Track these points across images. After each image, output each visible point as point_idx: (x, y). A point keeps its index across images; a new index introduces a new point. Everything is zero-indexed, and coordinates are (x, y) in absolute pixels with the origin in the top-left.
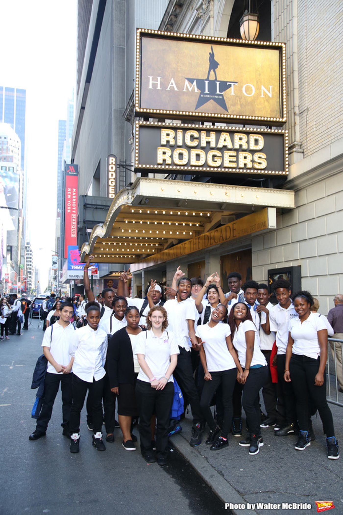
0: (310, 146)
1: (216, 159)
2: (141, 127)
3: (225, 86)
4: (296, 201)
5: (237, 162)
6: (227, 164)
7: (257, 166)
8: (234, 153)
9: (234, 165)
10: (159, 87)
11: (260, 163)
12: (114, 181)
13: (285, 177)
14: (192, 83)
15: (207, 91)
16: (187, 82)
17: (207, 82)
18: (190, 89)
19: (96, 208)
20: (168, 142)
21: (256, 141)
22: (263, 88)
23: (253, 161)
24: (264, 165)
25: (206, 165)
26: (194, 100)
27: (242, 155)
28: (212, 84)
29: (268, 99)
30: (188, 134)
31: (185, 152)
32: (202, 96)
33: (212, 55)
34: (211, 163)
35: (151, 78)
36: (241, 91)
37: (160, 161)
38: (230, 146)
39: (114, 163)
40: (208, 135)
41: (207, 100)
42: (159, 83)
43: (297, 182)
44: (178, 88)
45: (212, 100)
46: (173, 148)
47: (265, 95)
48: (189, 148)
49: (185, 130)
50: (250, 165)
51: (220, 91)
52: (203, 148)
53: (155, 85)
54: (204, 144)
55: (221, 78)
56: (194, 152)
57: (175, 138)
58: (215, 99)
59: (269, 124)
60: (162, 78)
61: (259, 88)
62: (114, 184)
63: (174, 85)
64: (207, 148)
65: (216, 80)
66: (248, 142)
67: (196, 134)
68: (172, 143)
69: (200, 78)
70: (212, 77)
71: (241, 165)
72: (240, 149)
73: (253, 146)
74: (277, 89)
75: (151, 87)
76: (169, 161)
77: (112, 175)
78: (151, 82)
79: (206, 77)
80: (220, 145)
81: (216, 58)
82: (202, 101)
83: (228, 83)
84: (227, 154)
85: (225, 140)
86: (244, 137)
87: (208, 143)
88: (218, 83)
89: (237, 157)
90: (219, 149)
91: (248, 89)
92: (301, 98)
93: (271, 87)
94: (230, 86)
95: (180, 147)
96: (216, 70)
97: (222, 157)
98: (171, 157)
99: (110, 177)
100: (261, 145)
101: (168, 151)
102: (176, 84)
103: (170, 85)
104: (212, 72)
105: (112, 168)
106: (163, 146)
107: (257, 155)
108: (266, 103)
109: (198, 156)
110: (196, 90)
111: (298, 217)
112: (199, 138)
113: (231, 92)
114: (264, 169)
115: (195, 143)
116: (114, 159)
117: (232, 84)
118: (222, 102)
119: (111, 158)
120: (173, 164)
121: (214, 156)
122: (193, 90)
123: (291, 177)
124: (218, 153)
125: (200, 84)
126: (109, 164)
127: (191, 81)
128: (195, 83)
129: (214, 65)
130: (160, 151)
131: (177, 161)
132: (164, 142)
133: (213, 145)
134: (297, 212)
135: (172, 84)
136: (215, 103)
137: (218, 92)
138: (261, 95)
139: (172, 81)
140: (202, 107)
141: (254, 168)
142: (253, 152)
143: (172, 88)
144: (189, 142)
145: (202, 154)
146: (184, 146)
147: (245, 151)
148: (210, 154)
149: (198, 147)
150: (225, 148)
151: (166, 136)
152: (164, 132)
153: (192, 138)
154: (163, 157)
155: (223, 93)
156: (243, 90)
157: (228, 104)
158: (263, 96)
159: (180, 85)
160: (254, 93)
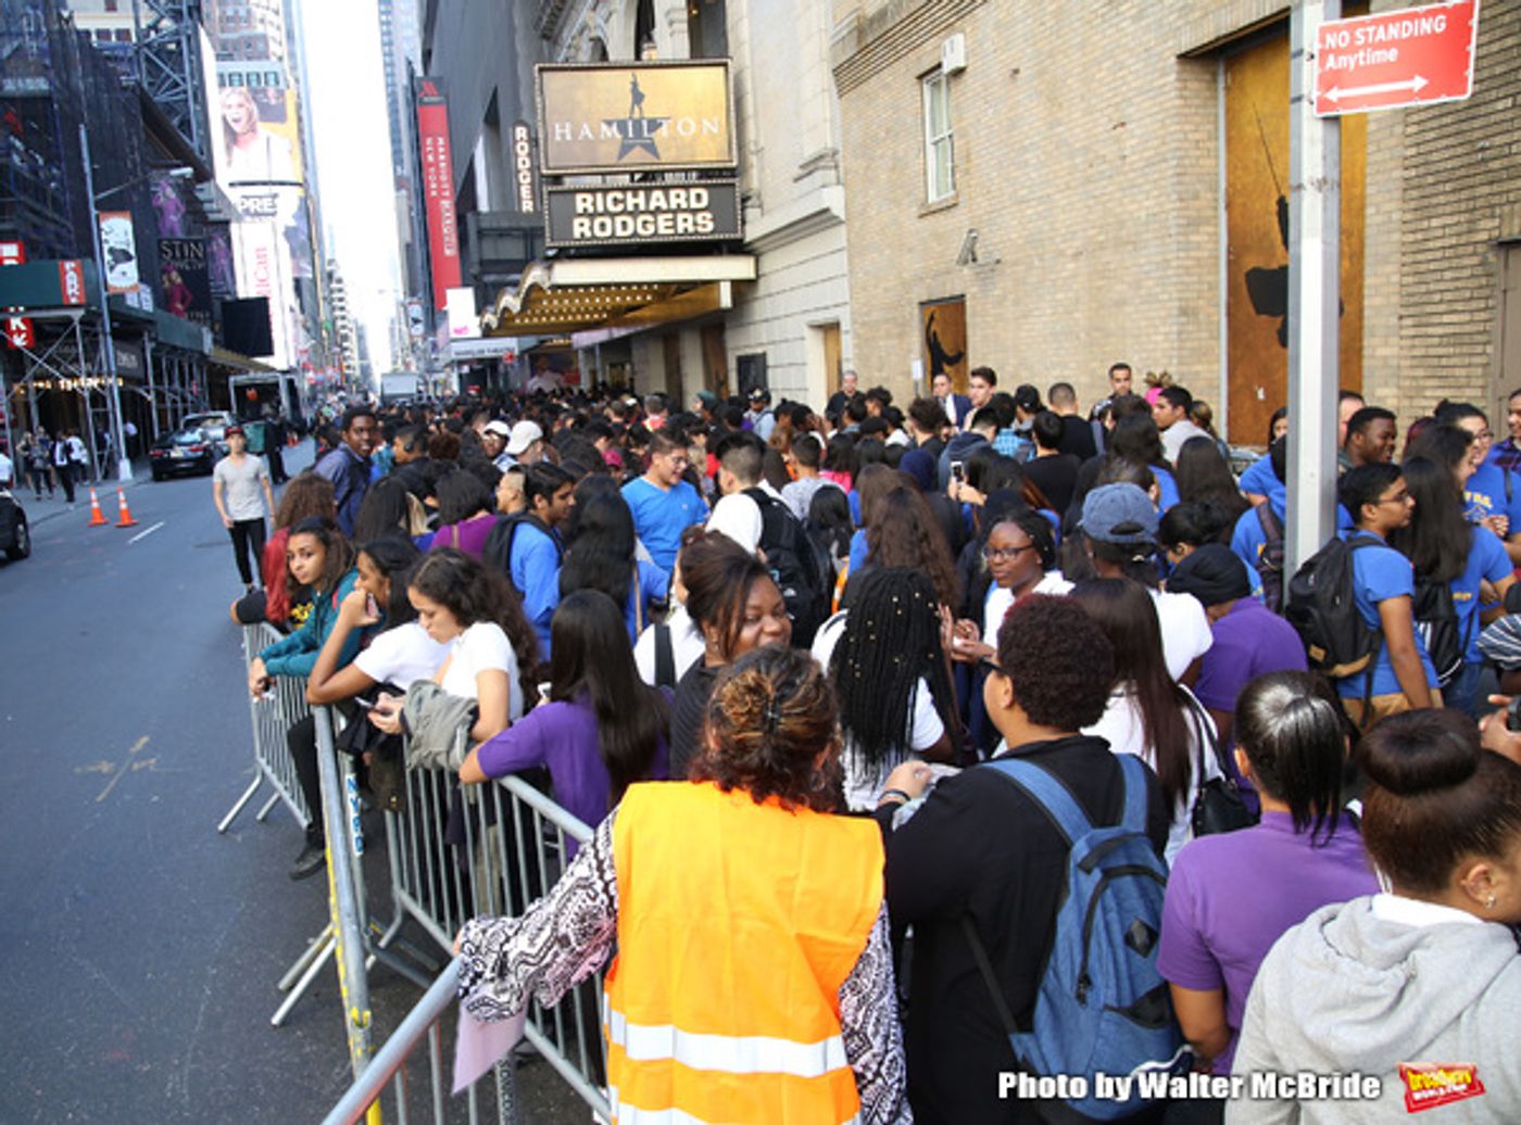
0: (768, 201)
1: (647, 226)
2: (550, 193)
3: (654, 125)
4: (757, 269)
5: (675, 227)
6: (662, 231)
7: (700, 229)
8: (670, 216)
9: (671, 231)
10: (569, 137)
11: (705, 226)
13: (741, 240)
14: (611, 126)
15: (631, 135)
16: (604, 127)
17: (630, 124)
18: (609, 134)
19: (501, 235)
20: (585, 209)
21: (699, 197)
22: (706, 123)
23: (695, 224)
24: (710, 226)
25: (635, 234)
26: (615, 150)
27: (681, 217)
28: (637, 124)
29: (712, 136)
30: (611, 196)
31: (607, 220)
32: (625, 142)
33: (635, 84)
34: (641, 231)
35: (557, 126)
37: (577, 235)
38: (664, 207)
39: (525, 138)
40: (635, 196)
41: (631, 147)
42: (567, 131)
43: (757, 245)
44: (593, 135)
45: (638, 147)
46: (592, 216)
47: (710, 131)
48: (613, 215)
49: (605, 191)
50: (691, 229)
52: (630, 213)
53: (563, 135)
54: (630, 208)
55: (648, 114)
56: (619, 220)
57: (594, 204)
58: (643, 146)
59: (719, 173)
61: (700, 123)
62: (528, 180)
63: (588, 132)
64: (635, 213)
65: (642, 118)
66: (688, 199)
67: (619, 195)
68: (591, 210)
69: (622, 117)
70: (636, 115)
71: (680, 231)
72: (679, 209)
73: (694, 205)
74: (724, 122)
75: (558, 138)
76: (588, 234)
77: (524, 163)
78: (558, 131)
79: (629, 116)
80: (652, 207)
81: (640, 89)
82: (625, 149)
83: (659, 121)
84: (661, 218)
85: (657, 200)
86: (682, 193)
87: (636, 206)
88: (645, 123)
89: (674, 220)
90: (652, 213)
91: (686, 126)
92: (757, 129)
94: (661, 124)
95: (601, 215)
97: (655, 222)
98: (591, 228)
99: (520, 166)
100: (704, 203)
101: (586, 221)
102: (592, 129)
103: (582, 133)
104: (636, 108)
105: (522, 148)
106: (579, 215)
107: (700, 216)
108: (710, 142)
109: (624, 224)
111: (763, 288)
112: (624, 201)
113: (663, 132)
114: (712, 232)
115: (620, 207)
116: (525, 131)
117: (664, 121)
118: (651, 148)
119: (518, 130)
120: (594, 237)
121: (645, 223)
122: (613, 136)
123: (748, 239)
124: (649, 218)
125: (622, 126)
126: (515, 142)
127: (609, 123)
128: (615, 127)
129: (638, 97)
130: (577, 222)
131: (598, 233)
132: (580, 210)
133: (642, 207)
134: (762, 282)
135: (586, 131)
137: (646, 134)
138: (702, 132)
139: (585, 127)
140: (625, 158)
141: (696, 233)
142: (694, 211)
143: (586, 136)
144: (611, 208)
145: (629, 220)
146: (606, 213)
147: (685, 211)
148: (641, 219)
149: (624, 212)
150: (658, 210)
151: (582, 202)
152: (579, 197)
153: (616, 201)
154: (580, 229)
155: (653, 135)
156: (679, 128)
157: (660, 150)
158: (705, 131)
159: (596, 132)
160: (693, 130)
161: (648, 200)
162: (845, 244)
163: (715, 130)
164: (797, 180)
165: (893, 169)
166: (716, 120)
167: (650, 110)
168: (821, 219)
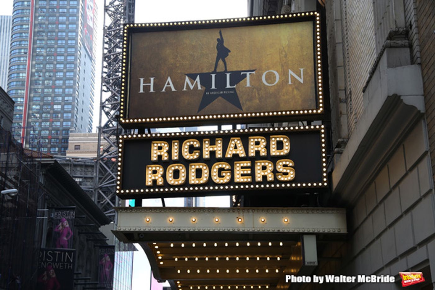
1: (223, 173)
3: (238, 77)
5: (253, 175)
6: (238, 179)
7: (282, 178)
8: (248, 163)
9: (248, 179)
10: (152, 90)
11: (286, 174)
14: (194, 79)
15: (213, 87)
16: (187, 79)
17: (213, 76)
18: (192, 87)
20: (160, 157)
21: (280, 144)
22: (290, 72)
23: (275, 172)
24: (291, 175)
25: (209, 182)
27: (259, 165)
28: (221, 77)
29: (298, 86)
30: (187, 144)
31: (182, 168)
32: (207, 93)
33: (221, 41)
34: (216, 179)
35: (142, 80)
37: (149, 182)
38: (242, 154)
40: (212, 143)
41: (214, 97)
42: (152, 84)
44: (175, 88)
45: (220, 98)
46: (165, 164)
48: (187, 163)
49: (181, 140)
50: (271, 178)
51: (231, 85)
52: (206, 161)
53: (147, 88)
54: (206, 155)
55: (233, 67)
56: (194, 167)
57: (169, 152)
61: (284, 74)
63: (171, 85)
64: (213, 160)
65: (226, 71)
66: (268, 147)
67: (196, 144)
68: (165, 158)
69: (205, 71)
70: (220, 68)
71: (259, 178)
72: (257, 157)
73: (274, 152)
74: (311, 71)
75: (142, 91)
76: (160, 182)
78: (142, 85)
79: (213, 70)
80: (229, 155)
81: (225, 45)
82: (207, 100)
83: (242, 73)
84: (238, 165)
85: (236, 147)
86: (262, 140)
87: (213, 153)
88: (228, 75)
89: (252, 168)
90: (228, 160)
91: (270, 77)
93: (302, 70)
94: (245, 76)
95: (175, 162)
96: (226, 59)
97: (232, 171)
98: (164, 176)
100: (287, 148)
101: (160, 169)
102: (173, 83)
103: (166, 86)
104: (221, 62)
106: (155, 163)
107: (280, 164)
108: (296, 92)
109: (199, 171)
112: (200, 149)
113: (246, 83)
114: (292, 182)
115: (195, 156)
117: (248, 74)
118: (233, 98)
120: (166, 185)
121: (221, 170)
122: (196, 87)
124: (226, 166)
125: (205, 79)
127: (193, 77)
128: (198, 79)
130: (150, 169)
131: (171, 180)
132: (154, 158)
133: (219, 155)
135: (169, 83)
137: (228, 86)
138: (288, 82)
139: (169, 79)
140: (207, 108)
141: (277, 181)
142: (274, 160)
143: (169, 89)
144: (187, 155)
145: (204, 168)
146: (182, 160)
147: (263, 158)
148: (216, 167)
149: (200, 160)
150: (236, 157)
151: (158, 151)
152: (155, 146)
153: (192, 149)
154: (154, 177)
155: (235, 86)
156: (263, 78)
157: (242, 100)
159: (179, 84)
160: (278, 80)
161: (225, 149)
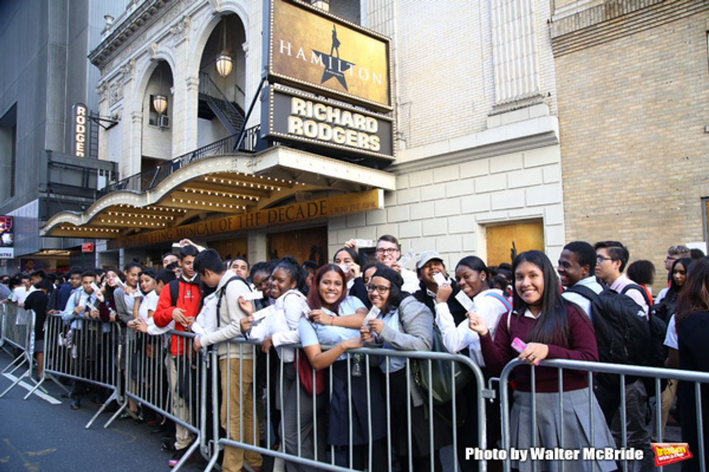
0: (414, 136)
1: (340, 136)
2: (275, 91)
3: (345, 66)
4: (397, 185)
5: (357, 141)
6: (349, 142)
7: (372, 147)
8: (355, 133)
9: (354, 144)
10: (289, 54)
11: (375, 146)
12: (83, 136)
13: (392, 161)
14: (318, 56)
15: (330, 67)
16: (314, 55)
17: (330, 58)
18: (317, 62)
19: (66, 168)
20: (299, 112)
21: (372, 124)
22: (375, 75)
23: (369, 143)
24: (378, 148)
25: (331, 140)
26: (320, 74)
27: (360, 135)
28: (335, 61)
29: (378, 86)
30: (317, 107)
31: (314, 125)
32: (327, 71)
33: (334, 34)
34: (335, 139)
35: (282, 42)
36: (357, 72)
37: (292, 130)
38: (351, 125)
39: (83, 114)
40: (334, 111)
41: (331, 76)
42: (289, 48)
43: (400, 168)
44: (306, 58)
45: (334, 78)
47: (376, 82)
48: (318, 121)
49: (314, 102)
50: (367, 146)
51: (342, 70)
52: (329, 124)
53: (285, 50)
55: (342, 57)
56: (321, 126)
57: (306, 109)
58: (337, 77)
60: (292, 44)
61: (371, 75)
62: (83, 140)
63: (303, 55)
64: (333, 125)
65: (338, 58)
66: (365, 124)
67: (324, 108)
68: (303, 113)
69: (325, 52)
70: (335, 55)
71: (360, 145)
72: (360, 130)
73: (369, 129)
74: (384, 78)
75: (282, 51)
76: (299, 132)
77: (81, 129)
78: (282, 47)
79: (330, 54)
80: (343, 123)
81: (337, 37)
82: (326, 76)
83: (348, 64)
84: (349, 132)
85: (348, 119)
86: (363, 118)
87: (334, 119)
88: (340, 62)
89: (357, 136)
90: (342, 127)
91: (363, 73)
94: (349, 67)
95: (310, 119)
96: (339, 49)
97: (345, 135)
98: (302, 128)
99: (78, 130)
100: (375, 129)
101: (299, 121)
102: (305, 54)
103: (299, 54)
104: (335, 49)
105: (81, 120)
106: (294, 115)
107: (372, 138)
108: (377, 90)
109: (325, 130)
110: (322, 64)
112: (326, 113)
113: (350, 72)
114: (378, 152)
115: (323, 117)
116: (84, 110)
117: (351, 65)
118: (342, 80)
119: (79, 108)
120: (303, 135)
121: (339, 133)
122: (319, 63)
124: (342, 131)
125: (325, 58)
127: (318, 54)
128: (321, 57)
129: (336, 44)
130: (292, 120)
131: (307, 133)
132: (295, 111)
133: (337, 121)
135: (301, 53)
136: (337, 81)
137: (340, 70)
138: (372, 81)
139: (301, 50)
140: (326, 82)
141: (369, 150)
142: (369, 134)
143: (301, 57)
144: (317, 116)
145: (329, 129)
146: (314, 119)
147: (363, 131)
148: (336, 129)
149: (325, 121)
150: (347, 126)
151: (297, 105)
152: (295, 101)
153: (321, 112)
154: (295, 127)
155: (344, 72)
156: (360, 72)
157: (348, 84)
158: (374, 82)
159: (308, 58)
160: (368, 78)
162: (559, 159)
163: (380, 82)
164: (490, 116)
165: (655, 101)
166: (380, 75)
167: (344, 54)
168: (543, 139)
